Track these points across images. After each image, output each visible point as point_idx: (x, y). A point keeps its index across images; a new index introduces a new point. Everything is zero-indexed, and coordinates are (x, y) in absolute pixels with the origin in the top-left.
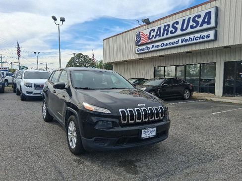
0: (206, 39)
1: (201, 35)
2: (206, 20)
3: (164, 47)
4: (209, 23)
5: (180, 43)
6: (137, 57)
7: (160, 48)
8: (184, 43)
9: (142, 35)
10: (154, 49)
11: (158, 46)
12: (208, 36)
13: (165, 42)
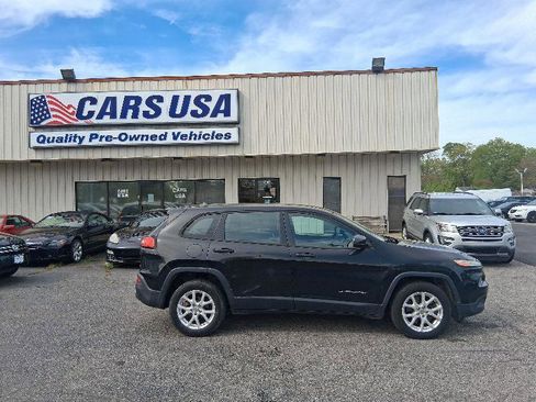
0: (223, 141)
1: (214, 132)
2: (222, 108)
3: (128, 142)
4: (227, 113)
5: (170, 140)
6: (34, 156)
7: (117, 142)
8: (179, 141)
9: (51, 103)
10: (96, 142)
11: (108, 138)
12: (228, 136)
13: (131, 132)
